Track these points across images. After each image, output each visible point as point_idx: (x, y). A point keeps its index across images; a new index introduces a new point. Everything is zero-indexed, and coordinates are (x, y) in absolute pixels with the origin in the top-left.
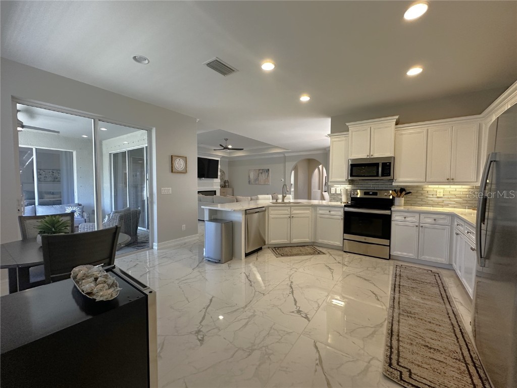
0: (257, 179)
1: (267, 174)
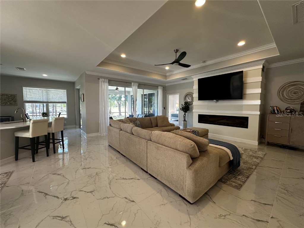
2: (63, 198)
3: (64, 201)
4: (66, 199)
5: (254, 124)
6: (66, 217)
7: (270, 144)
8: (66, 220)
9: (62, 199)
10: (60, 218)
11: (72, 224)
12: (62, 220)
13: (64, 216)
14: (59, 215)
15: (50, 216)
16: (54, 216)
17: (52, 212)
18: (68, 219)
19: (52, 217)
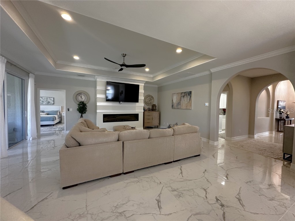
0: (179, 104)
1: (189, 97)
2: (222, 209)
3: (225, 206)
4: (222, 206)
5: (141, 117)
6: (237, 198)
7: (145, 128)
8: (239, 197)
9: (224, 209)
10: (241, 201)
11: (239, 193)
12: (241, 200)
13: (237, 200)
14: (239, 203)
15: (244, 209)
16: (242, 206)
17: (240, 209)
18: (238, 197)
19: (244, 207)
